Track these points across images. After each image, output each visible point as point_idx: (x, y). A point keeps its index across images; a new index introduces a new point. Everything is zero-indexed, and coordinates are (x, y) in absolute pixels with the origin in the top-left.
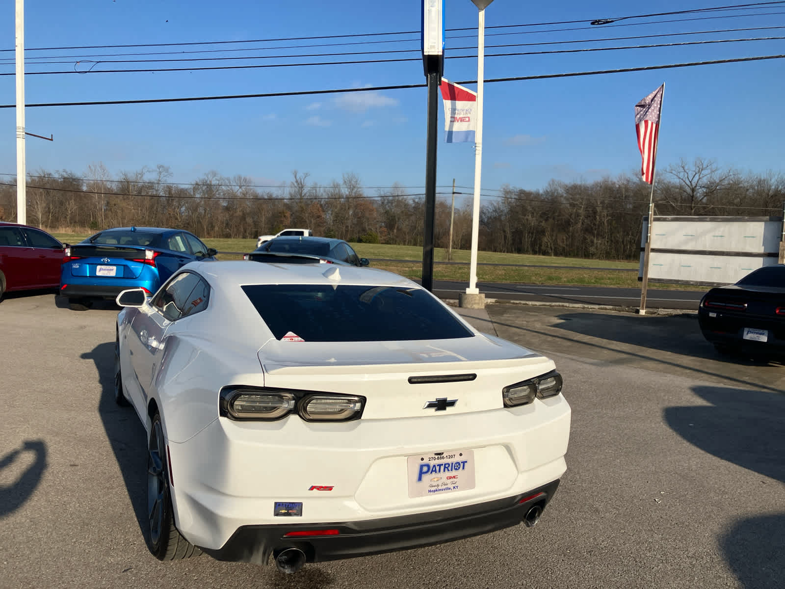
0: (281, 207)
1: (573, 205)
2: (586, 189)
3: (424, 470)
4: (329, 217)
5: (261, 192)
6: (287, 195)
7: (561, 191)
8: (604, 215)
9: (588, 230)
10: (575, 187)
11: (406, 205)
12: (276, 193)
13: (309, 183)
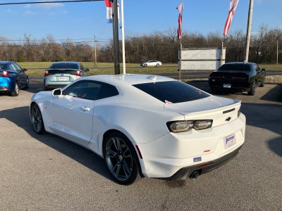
0: (21, 49)
1: (134, 45)
2: (138, 38)
3: (227, 140)
4: (42, 52)
5: (10, 43)
6: (22, 44)
7: (130, 40)
8: (145, 48)
9: (140, 53)
10: (135, 38)
11: (74, 46)
12: (17, 43)
13: (31, 39)
